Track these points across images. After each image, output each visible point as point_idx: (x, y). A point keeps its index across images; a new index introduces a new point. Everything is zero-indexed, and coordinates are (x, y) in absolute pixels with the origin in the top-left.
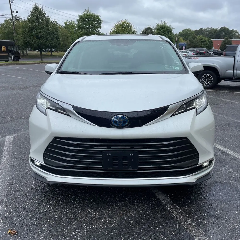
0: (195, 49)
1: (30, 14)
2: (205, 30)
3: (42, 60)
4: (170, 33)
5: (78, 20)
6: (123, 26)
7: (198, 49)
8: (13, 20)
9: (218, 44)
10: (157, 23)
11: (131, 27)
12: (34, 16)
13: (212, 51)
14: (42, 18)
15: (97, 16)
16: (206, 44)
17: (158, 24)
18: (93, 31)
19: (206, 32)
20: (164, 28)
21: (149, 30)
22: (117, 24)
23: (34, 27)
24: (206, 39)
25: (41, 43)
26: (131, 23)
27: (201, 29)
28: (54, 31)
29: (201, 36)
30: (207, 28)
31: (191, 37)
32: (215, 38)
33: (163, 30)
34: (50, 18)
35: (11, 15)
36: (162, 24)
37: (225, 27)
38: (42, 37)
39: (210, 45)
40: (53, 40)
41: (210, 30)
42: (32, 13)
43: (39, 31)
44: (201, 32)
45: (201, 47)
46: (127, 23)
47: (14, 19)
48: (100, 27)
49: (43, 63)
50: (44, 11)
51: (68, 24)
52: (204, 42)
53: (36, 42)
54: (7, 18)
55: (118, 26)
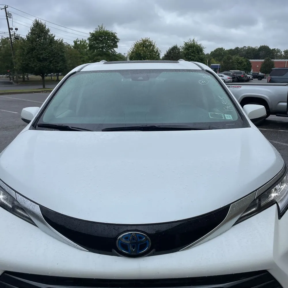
0: (231, 72)
1: (30, 31)
2: (242, 49)
3: (44, 87)
4: (200, 53)
5: (89, 39)
6: (144, 45)
7: (234, 72)
8: (11, 39)
9: (258, 66)
10: (184, 42)
11: (153, 46)
12: (34, 34)
13: (251, 74)
14: (44, 36)
15: (112, 34)
16: (244, 66)
17: (186, 43)
18: (107, 51)
19: (242, 51)
20: (193, 48)
21: (175, 50)
22: (137, 43)
23: (35, 47)
24: (244, 60)
25: (44, 66)
26: (154, 42)
27: (237, 48)
28: (60, 52)
29: (237, 57)
30: (243, 47)
31: (225, 57)
32: (254, 59)
33: (192, 49)
34: (55, 36)
35: (9, 33)
36: (190, 43)
37: (265, 45)
38: (45, 60)
39: (248, 67)
40: (58, 63)
41: (247, 49)
42: (32, 30)
43: (41, 52)
44: (236, 51)
45: (238, 69)
46: (149, 42)
47: (12, 37)
48: (116, 47)
49: (45, 91)
50: (47, 28)
51: (78, 43)
52: (241, 63)
53: (37, 65)
54: (4, 37)
55: (138, 45)
